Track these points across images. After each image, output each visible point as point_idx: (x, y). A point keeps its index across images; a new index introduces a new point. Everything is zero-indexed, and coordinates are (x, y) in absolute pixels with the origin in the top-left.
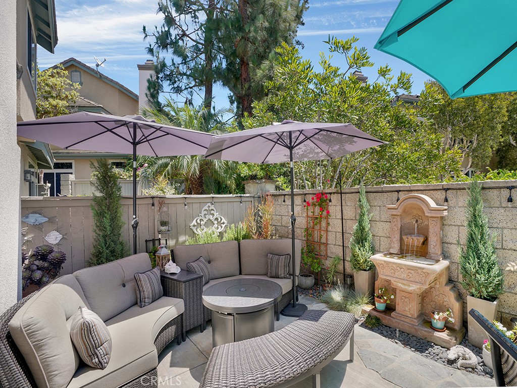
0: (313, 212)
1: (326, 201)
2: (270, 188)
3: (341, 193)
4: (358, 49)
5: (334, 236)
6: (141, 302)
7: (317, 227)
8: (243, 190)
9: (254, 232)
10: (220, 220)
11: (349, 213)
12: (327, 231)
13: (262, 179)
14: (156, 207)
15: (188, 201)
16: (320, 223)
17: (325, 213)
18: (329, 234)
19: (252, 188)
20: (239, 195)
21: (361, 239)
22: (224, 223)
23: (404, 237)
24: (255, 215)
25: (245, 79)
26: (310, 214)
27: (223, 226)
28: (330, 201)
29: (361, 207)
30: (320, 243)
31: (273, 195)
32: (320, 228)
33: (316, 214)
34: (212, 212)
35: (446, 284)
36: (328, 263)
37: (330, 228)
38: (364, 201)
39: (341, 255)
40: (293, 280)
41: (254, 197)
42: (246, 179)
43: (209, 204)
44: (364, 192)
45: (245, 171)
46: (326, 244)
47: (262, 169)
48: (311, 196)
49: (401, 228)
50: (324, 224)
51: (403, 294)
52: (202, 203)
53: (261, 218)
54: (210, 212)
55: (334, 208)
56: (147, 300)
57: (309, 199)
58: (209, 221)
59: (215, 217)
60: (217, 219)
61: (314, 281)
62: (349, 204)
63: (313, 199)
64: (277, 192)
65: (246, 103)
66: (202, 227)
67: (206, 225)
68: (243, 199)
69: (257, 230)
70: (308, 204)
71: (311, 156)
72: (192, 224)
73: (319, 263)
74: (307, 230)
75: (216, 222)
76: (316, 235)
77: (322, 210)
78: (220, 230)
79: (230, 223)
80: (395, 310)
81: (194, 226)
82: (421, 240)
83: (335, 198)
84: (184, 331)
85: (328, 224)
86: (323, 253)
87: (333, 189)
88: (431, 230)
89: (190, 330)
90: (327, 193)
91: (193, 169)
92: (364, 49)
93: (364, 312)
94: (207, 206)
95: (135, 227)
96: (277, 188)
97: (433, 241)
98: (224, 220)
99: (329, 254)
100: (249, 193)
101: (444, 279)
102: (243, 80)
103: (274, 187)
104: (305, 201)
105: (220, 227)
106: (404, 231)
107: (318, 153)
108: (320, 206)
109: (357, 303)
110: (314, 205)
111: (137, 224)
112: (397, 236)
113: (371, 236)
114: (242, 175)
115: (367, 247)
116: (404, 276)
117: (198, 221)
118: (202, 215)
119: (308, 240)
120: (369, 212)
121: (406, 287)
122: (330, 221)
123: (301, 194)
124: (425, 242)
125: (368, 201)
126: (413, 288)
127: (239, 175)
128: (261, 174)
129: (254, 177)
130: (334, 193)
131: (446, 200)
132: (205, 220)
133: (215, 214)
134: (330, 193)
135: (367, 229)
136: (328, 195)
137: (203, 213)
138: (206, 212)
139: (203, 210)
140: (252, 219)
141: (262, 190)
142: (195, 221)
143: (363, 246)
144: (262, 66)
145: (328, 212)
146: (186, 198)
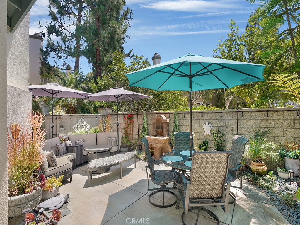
0: (128, 122)
1: (132, 117)
2: (110, 111)
3: (138, 114)
4: (145, 59)
5: (135, 131)
6: (59, 154)
7: (129, 128)
8: (97, 112)
9: (102, 130)
10: (86, 125)
11: (141, 122)
12: (133, 129)
13: (106, 107)
14: (58, 120)
15: (72, 117)
16: (130, 126)
17: (132, 122)
18: (134, 130)
19: (101, 112)
20: (96, 114)
21: (144, 131)
22: (88, 127)
23: (157, 130)
24: (103, 123)
25: (98, 58)
26: (126, 122)
27: (88, 128)
28: (134, 117)
29: (144, 119)
30: (130, 134)
31: (111, 115)
32: (130, 128)
33: (129, 122)
34: (83, 122)
35: (168, 144)
36: (133, 142)
37: (134, 128)
38: (145, 117)
39: (138, 138)
40: (118, 147)
41: (102, 115)
42: (98, 107)
43: (82, 118)
44: (145, 114)
45: (98, 104)
46: (133, 134)
47: (106, 103)
48: (127, 115)
49: (156, 126)
50: (131, 126)
51: (156, 149)
52: (79, 118)
53: (106, 124)
54: (82, 122)
55: (135, 120)
56: (61, 154)
57: (126, 116)
58: (82, 126)
59: (84, 124)
60: (85, 125)
61: (128, 149)
62: (140, 118)
63: (127, 116)
64: (113, 113)
65: (98, 70)
66: (78, 129)
67: (80, 128)
68: (97, 116)
69: (104, 129)
70: (125, 118)
71: (126, 99)
72: (74, 127)
73: (129, 142)
74: (125, 129)
75: (85, 126)
76: (129, 131)
77: (131, 121)
78: (86, 130)
79: (91, 127)
80: (153, 155)
81: (75, 128)
82: (162, 130)
83: (136, 116)
84: (76, 165)
85: (133, 126)
86: (131, 138)
87: (135, 113)
88: (164, 127)
89: (78, 165)
90: (133, 114)
91: (73, 103)
92: (147, 59)
93: (144, 156)
94: (81, 119)
95: (52, 127)
96: (113, 111)
97: (165, 130)
98: (88, 126)
99: (134, 138)
100: (100, 114)
101: (168, 143)
102: (97, 59)
103: (112, 111)
104: (124, 117)
105: (86, 129)
106: (157, 128)
107: (129, 98)
108: (130, 119)
109: (142, 154)
110: (128, 119)
111: (53, 126)
112: (155, 130)
113: (147, 130)
114: (97, 105)
115: (146, 134)
116: (155, 142)
117: (77, 126)
118: (79, 123)
119: (125, 133)
120: (147, 121)
121: (156, 146)
122: (134, 125)
123: (123, 114)
124: (163, 131)
125: (147, 117)
126: (158, 146)
127: (95, 106)
128: (105, 105)
129: (102, 107)
130: (135, 114)
131: (169, 117)
132: (80, 126)
133: (84, 123)
134: (134, 114)
135: (146, 128)
136: (133, 115)
137: (79, 122)
138: (80, 122)
139: (79, 121)
140: (101, 125)
141: (106, 112)
142: (75, 126)
143: (144, 134)
144: (107, 56)
145: (133, 122)
146: (71, 116)
